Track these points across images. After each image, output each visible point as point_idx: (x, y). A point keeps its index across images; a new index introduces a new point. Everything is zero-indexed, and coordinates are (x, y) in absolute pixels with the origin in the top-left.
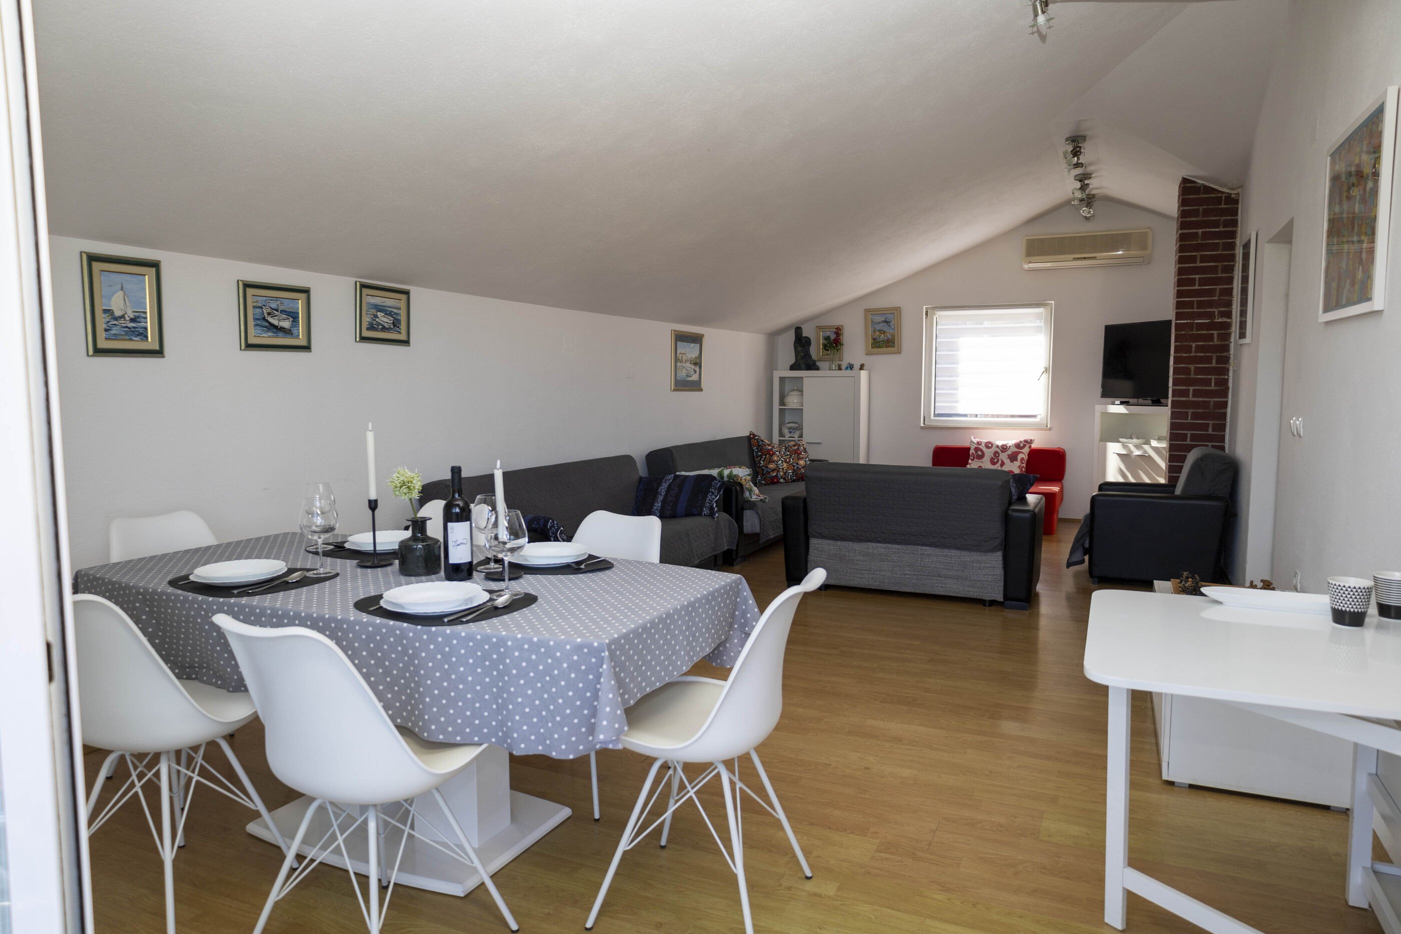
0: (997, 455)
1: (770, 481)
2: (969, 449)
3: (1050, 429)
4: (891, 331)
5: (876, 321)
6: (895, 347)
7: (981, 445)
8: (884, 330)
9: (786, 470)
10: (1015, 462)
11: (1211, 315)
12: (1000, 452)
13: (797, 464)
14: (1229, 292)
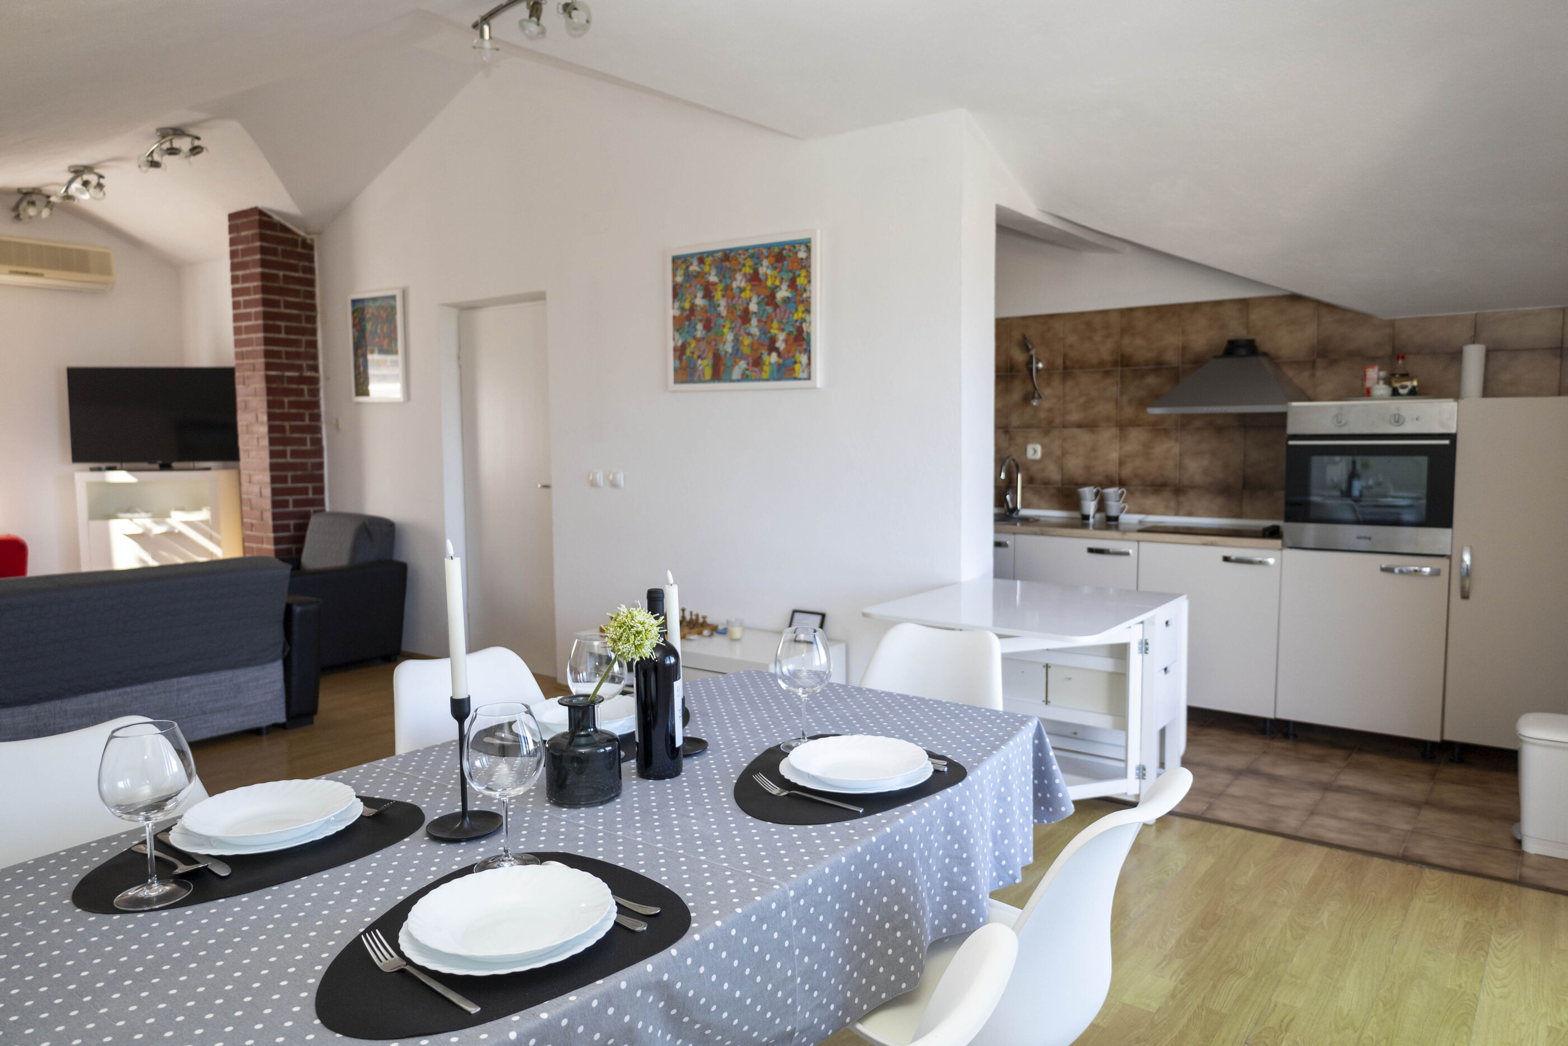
11: (299, 368)
14: (313, 344)
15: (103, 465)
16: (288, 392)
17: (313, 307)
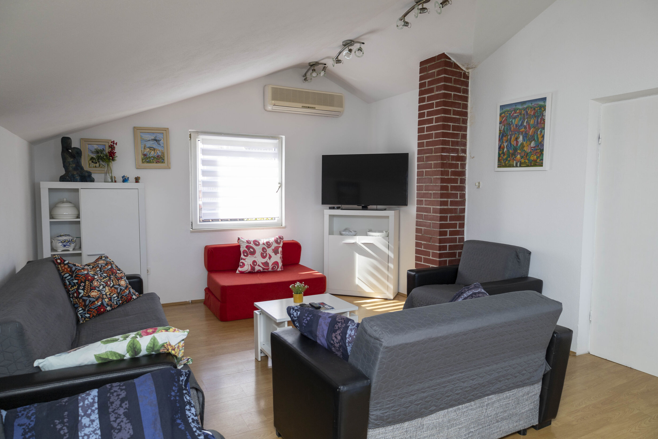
0: (265, 250)
1: (96, 312)
2: (238, 247)
3: (285, 227)
4: (160, 148)
5: (147, 139)
6: (164, 163)
7: (250, 243)
8: (154, 147)
9: (110, 294)
10: (278, 255)
11: (457, 151)
12: (267, 248)
13: (119, 285)
14: (464, 137)
15: (336, 206)
16: (451, 166)
17: (465, 114)
